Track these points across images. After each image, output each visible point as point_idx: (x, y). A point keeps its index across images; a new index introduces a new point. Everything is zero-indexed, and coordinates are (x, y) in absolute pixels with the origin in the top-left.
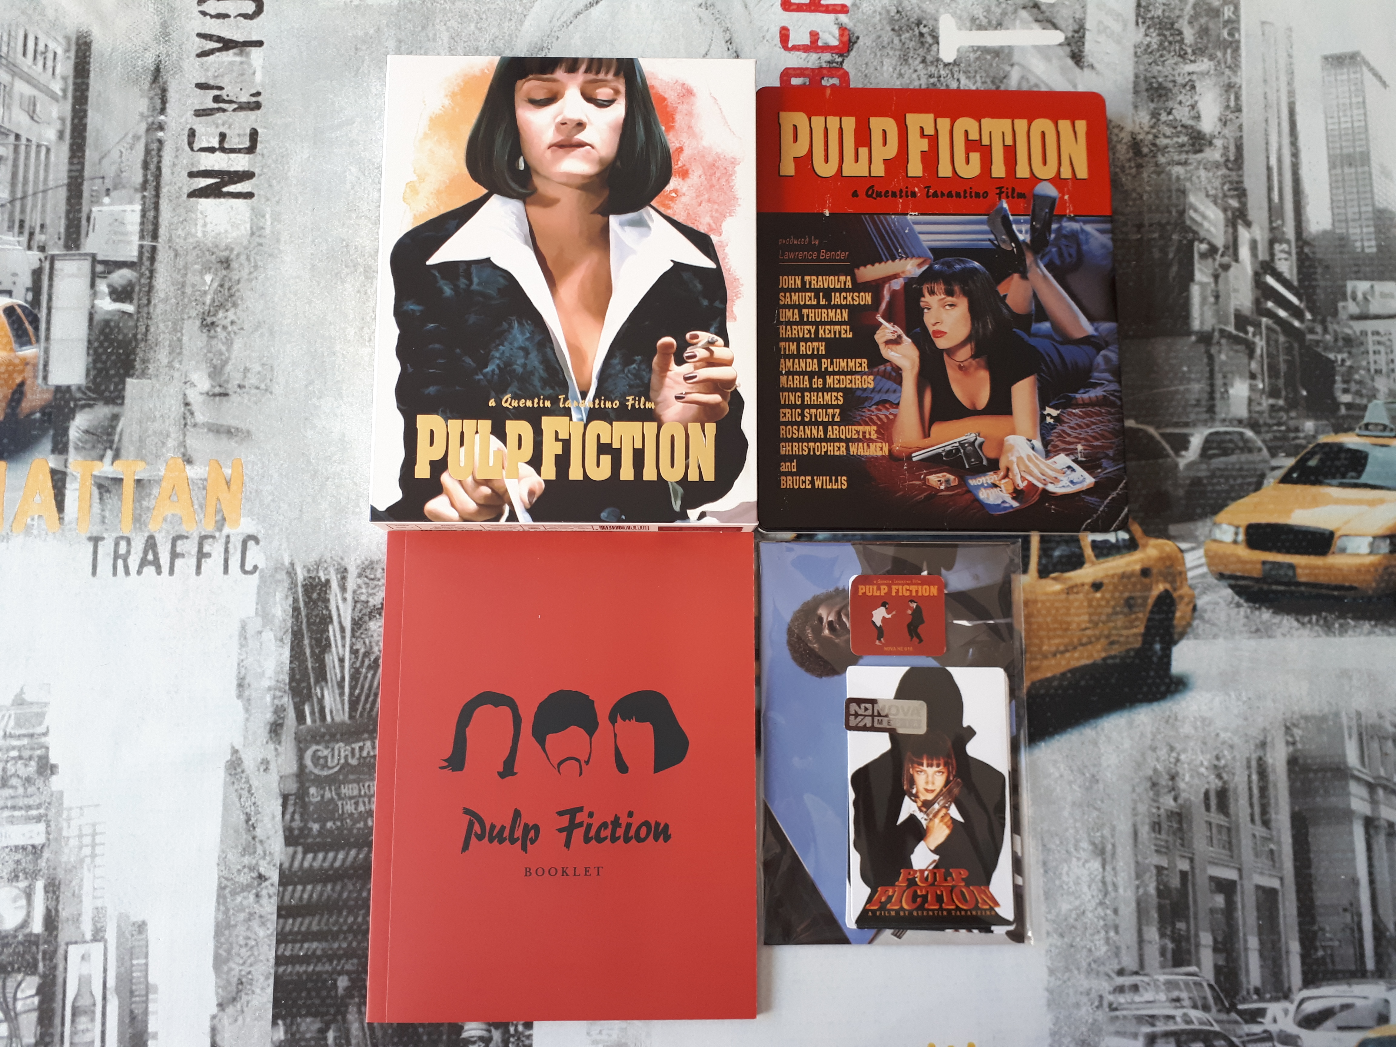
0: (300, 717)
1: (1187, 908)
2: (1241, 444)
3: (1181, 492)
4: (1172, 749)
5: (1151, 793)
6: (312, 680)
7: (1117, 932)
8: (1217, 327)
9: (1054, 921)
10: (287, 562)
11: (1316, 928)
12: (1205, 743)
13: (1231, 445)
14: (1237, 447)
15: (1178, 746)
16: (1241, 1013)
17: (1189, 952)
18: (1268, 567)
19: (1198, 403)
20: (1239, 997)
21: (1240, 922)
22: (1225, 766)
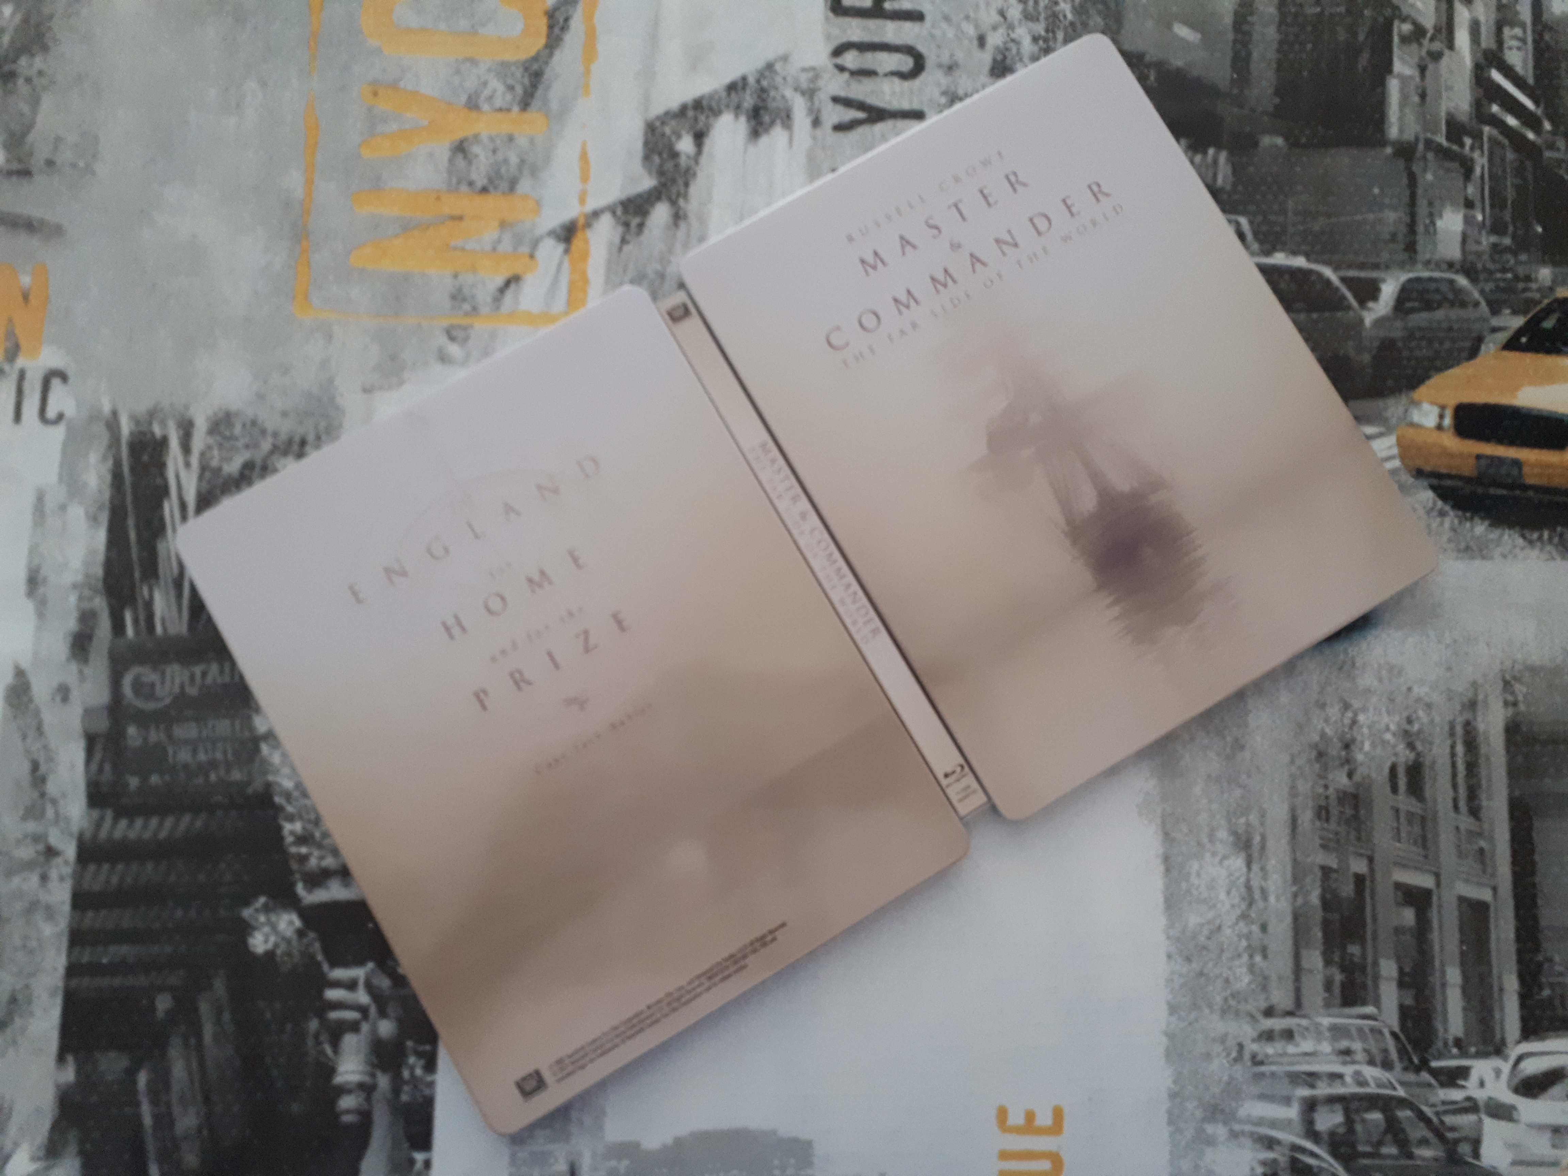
0: (118, 627)
1: (1364, 925)
2: (1451, 296)
3: (1366, 358)
4: (1347, 706)
5: (1317, 766)
6: (137, 575)
7: (1265, 957)
8: (1422, 137)
9: (1178, 940)
10: (107, 408)
11: (1540, 958)
12: (1392, 700)
13: (1437, 297)
14: (1445, 299)
15: (1356, 704)
16: (1435, 1073)
17: (1364, 986)
18: (1483, 462)
19: (1393, 237)
20: (1433, 1050)
21: (1437, 948)
22: (1419, 732)
